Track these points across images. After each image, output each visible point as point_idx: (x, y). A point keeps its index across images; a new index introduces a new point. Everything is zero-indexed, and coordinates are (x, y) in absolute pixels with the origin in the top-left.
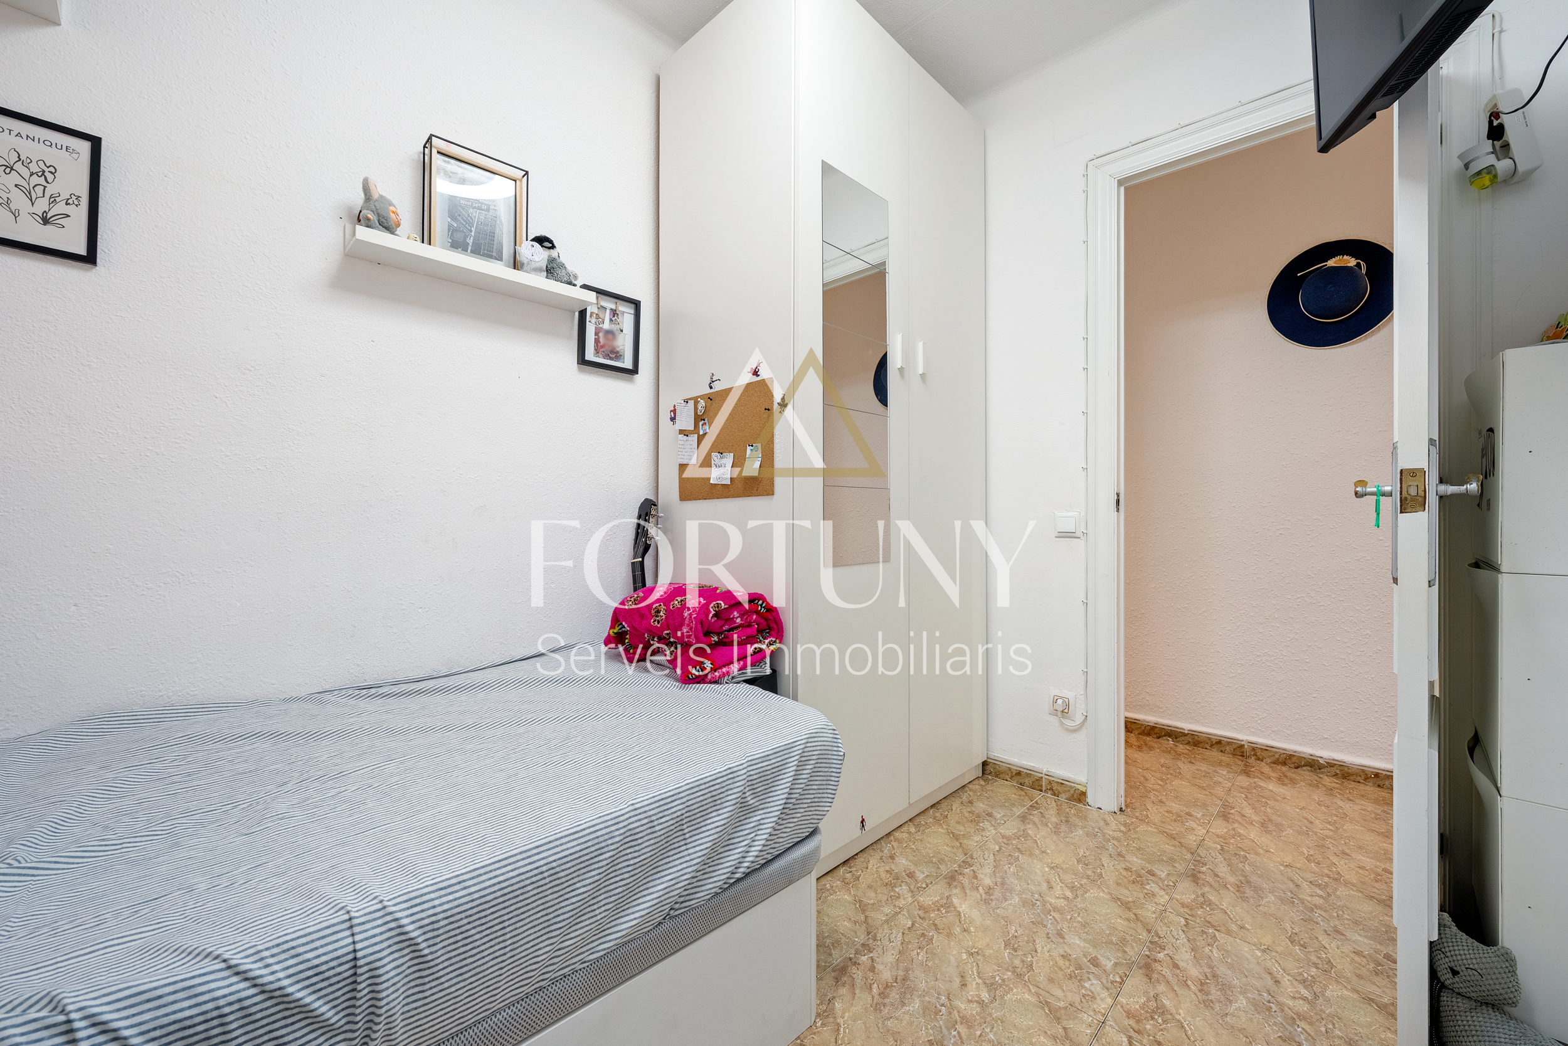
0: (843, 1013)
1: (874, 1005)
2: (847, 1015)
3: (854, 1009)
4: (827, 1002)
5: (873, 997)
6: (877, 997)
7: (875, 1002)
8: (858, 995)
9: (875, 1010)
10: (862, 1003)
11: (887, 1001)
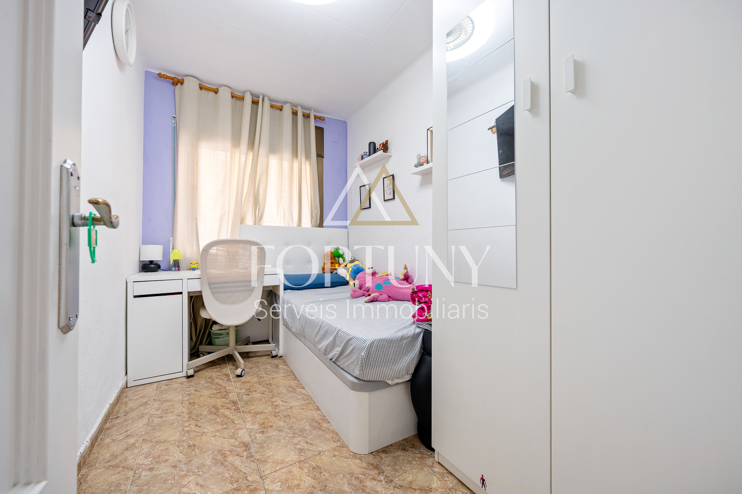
0: (353, 462)
1: (353, 473)
2: (352, 463)
3: (354, 466)
4: (360, 458)
5: (357, 474)
6: (357, 475)
7: (355, 474)
8: (360, 469)
9: (350, 473)
10: (355, 469)
11: (353, 478)
